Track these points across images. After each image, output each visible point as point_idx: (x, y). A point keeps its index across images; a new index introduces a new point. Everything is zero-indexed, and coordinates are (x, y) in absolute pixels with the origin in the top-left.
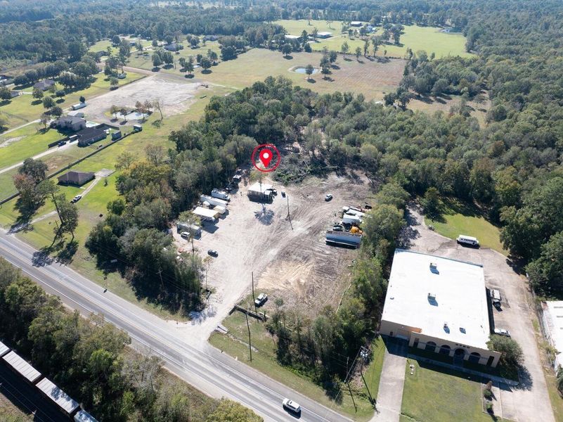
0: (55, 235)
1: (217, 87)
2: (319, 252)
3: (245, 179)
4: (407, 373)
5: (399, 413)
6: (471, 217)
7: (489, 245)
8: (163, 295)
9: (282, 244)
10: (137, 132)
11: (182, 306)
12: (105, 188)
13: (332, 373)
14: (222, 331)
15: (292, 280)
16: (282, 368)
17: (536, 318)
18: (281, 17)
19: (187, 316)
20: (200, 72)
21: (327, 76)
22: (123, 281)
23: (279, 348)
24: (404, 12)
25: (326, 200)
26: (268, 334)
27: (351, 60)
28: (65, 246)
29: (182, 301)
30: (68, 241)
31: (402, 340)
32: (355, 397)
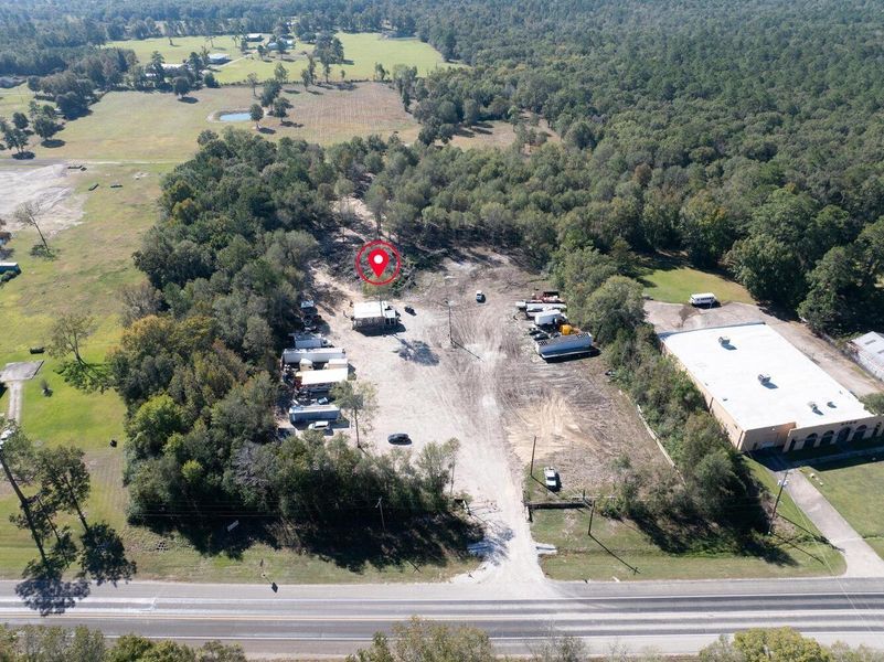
0: (30, 532)
1: (106, 166)
2: (551, 377)
3: (320, 305)
4: (817, 486)
5: (861, 539)
6: (673, 271)
7: (727, 298)
8: (389, 543)
9: (489, 384)
10: (12, 277)
11: (441, 545)
12: (54, 398)
13: (745, 531)
14: (550, 552)
15: (558, 430)
16: (682, 559)
17: (852, 364)
18: (107, 36)
19: (470, 557)
20: (39, 145)
21: (285, 119)
22: (286, 554)
23: (649, 534)
24: (318, 14)
25: (479, 301)
26: (614, 523)
27: (297, 93)
28: (79, 544)
29: (434, 536)
30: (77, 532)
31: (769, 448)
32: (799, 546)
